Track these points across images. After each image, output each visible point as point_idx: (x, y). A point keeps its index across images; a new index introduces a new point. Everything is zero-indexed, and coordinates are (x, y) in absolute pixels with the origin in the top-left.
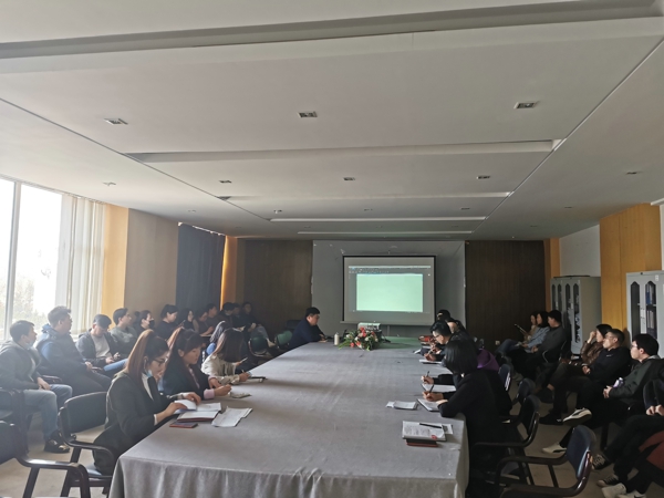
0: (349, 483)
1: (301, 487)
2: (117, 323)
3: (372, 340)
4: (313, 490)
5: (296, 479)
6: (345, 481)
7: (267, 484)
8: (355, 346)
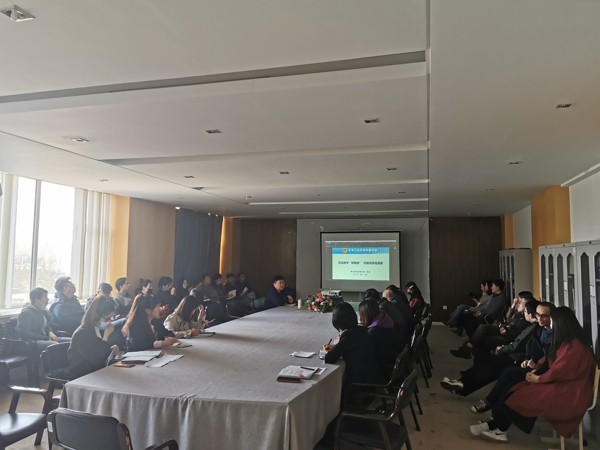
0: (212, 405)
1: (180, 407)
2: (119, 290)
3: (327, 305)
4: (188, 409)
5: (176, 401)
6: (210, 403)
7: (157, 404)
8: (312, 309)
